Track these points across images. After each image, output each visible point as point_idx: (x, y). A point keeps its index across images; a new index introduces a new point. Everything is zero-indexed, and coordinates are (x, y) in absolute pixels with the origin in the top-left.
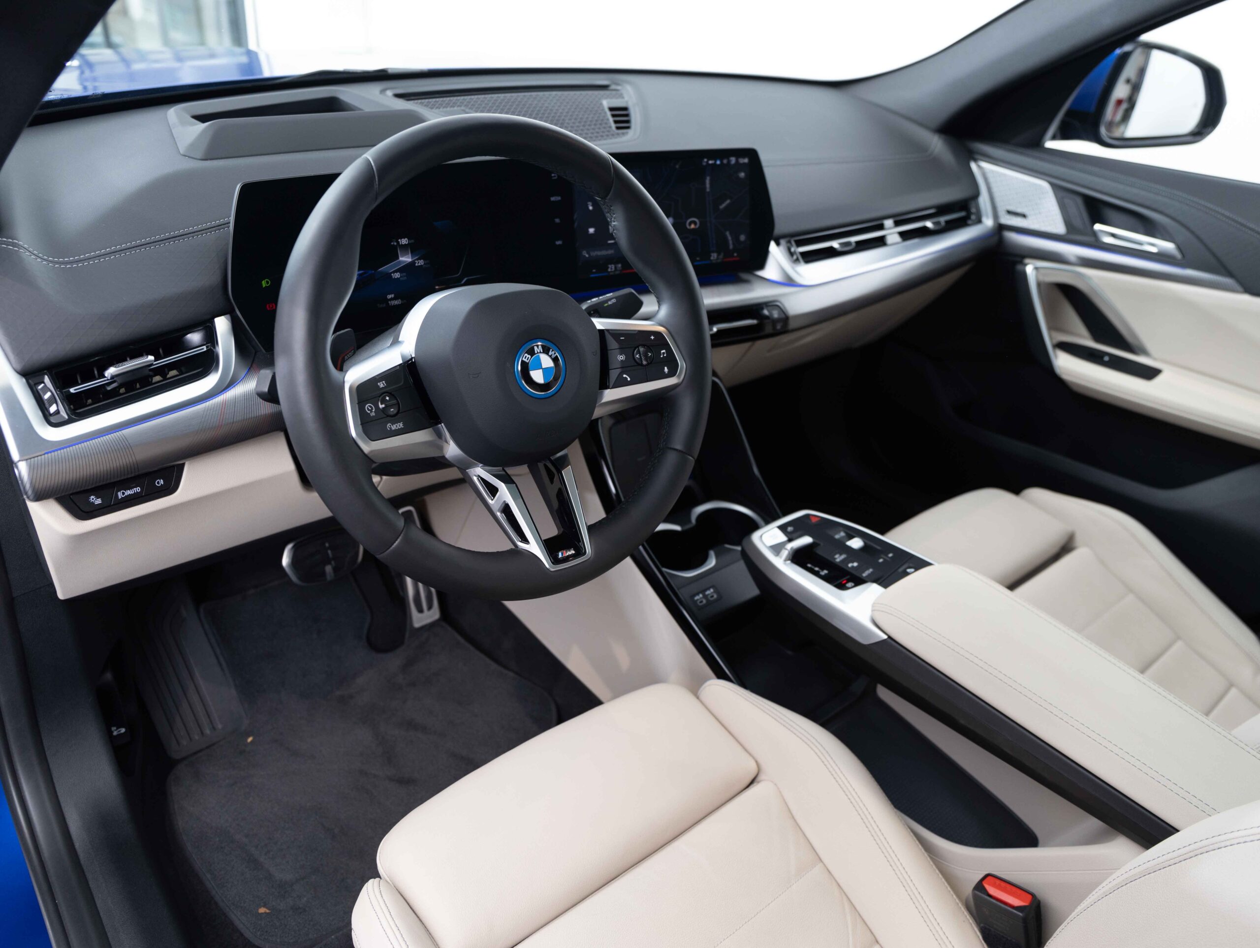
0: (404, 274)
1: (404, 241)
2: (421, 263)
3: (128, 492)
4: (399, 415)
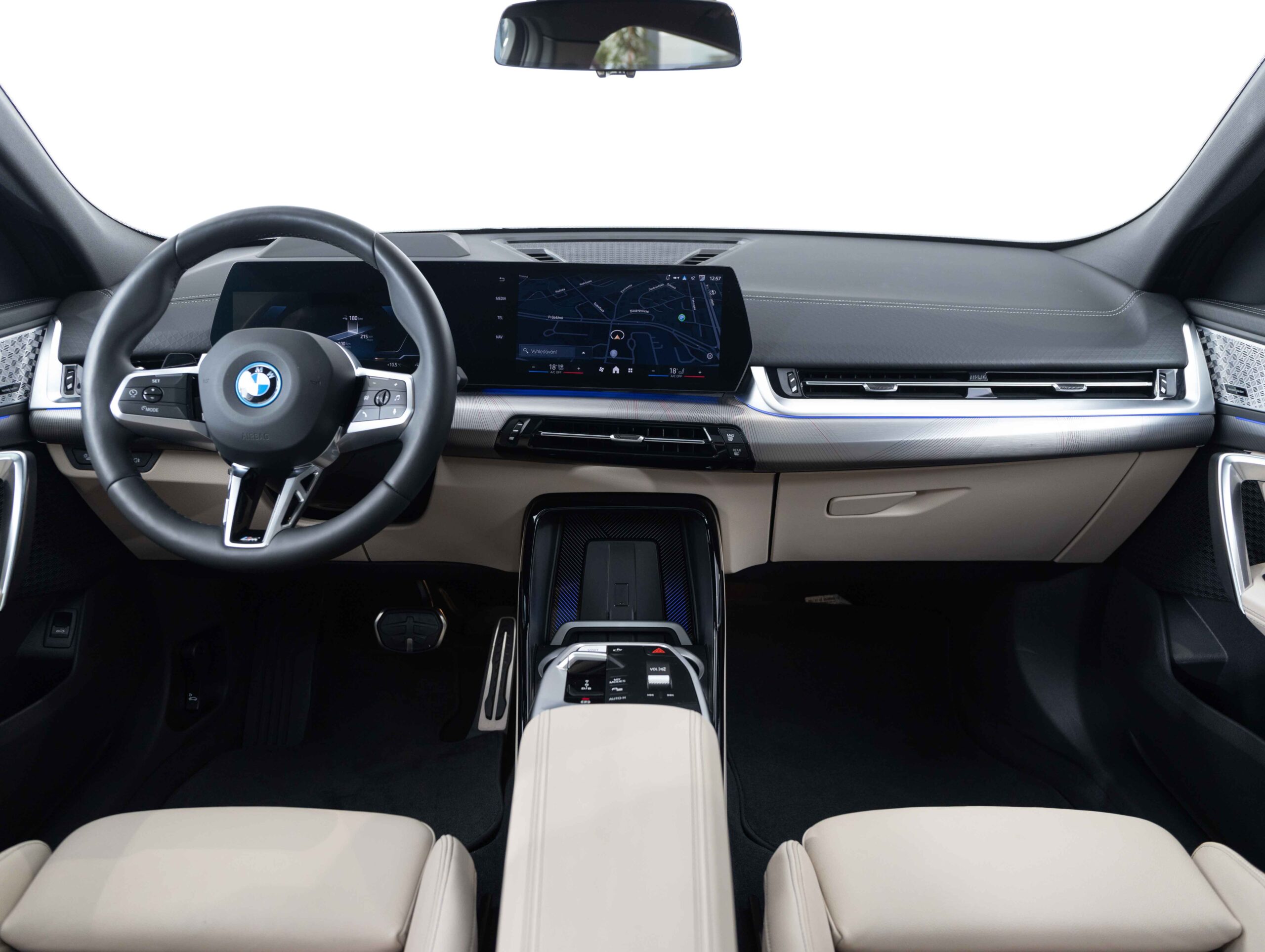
0: (349, 344)
1: (354, 318)
2: (366, 336)
4: (158, 403)
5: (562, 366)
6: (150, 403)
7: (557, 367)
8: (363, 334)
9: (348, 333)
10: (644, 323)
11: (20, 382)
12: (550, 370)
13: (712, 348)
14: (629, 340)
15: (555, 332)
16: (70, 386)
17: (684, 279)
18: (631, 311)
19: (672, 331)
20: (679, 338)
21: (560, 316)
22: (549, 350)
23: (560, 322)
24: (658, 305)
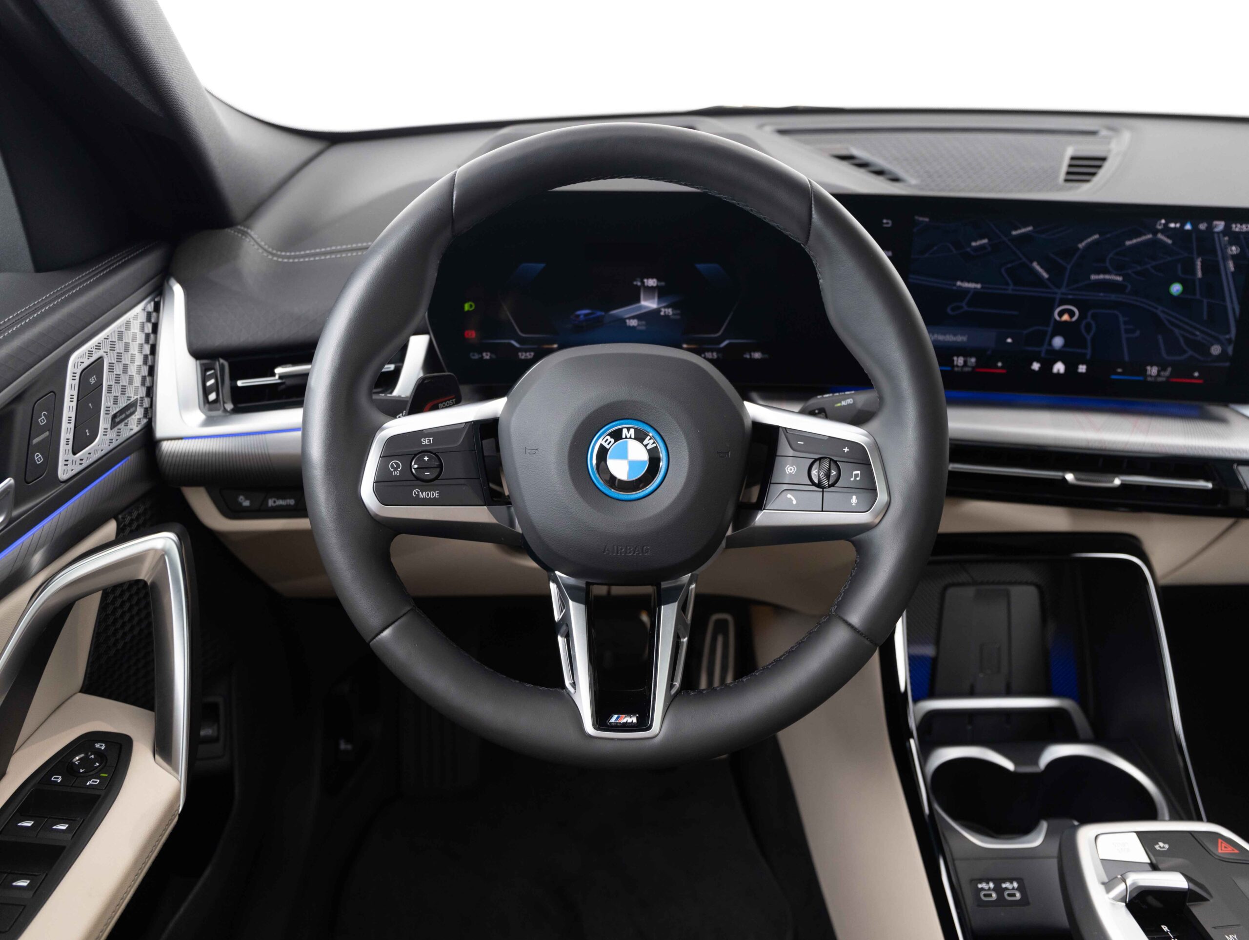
0: (644, 323)
1: (651, 282)
2: (669, 311)
3: (281, 502)
4: (436, 482)
5: (973, 360)
6: (426, 483)
7: (965, 362)
8: (665, 307)
9: (641, 307)
10: (1113, 297)
11: (136, 397)
12: (953, 366)
13: (1221, 337)
14: (1084, 323)
15: (966, 308)
16: (212, 397)
17: (1188, 227)
18: (1093, 277)
19: (1156, 308)
20: (1169, 321)
21: (977, 282)
22: (955, 335)
23: (976, 292)
24: (1139, 268)
